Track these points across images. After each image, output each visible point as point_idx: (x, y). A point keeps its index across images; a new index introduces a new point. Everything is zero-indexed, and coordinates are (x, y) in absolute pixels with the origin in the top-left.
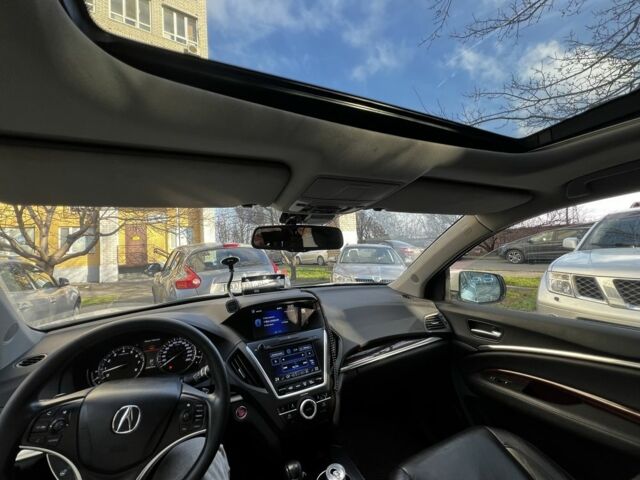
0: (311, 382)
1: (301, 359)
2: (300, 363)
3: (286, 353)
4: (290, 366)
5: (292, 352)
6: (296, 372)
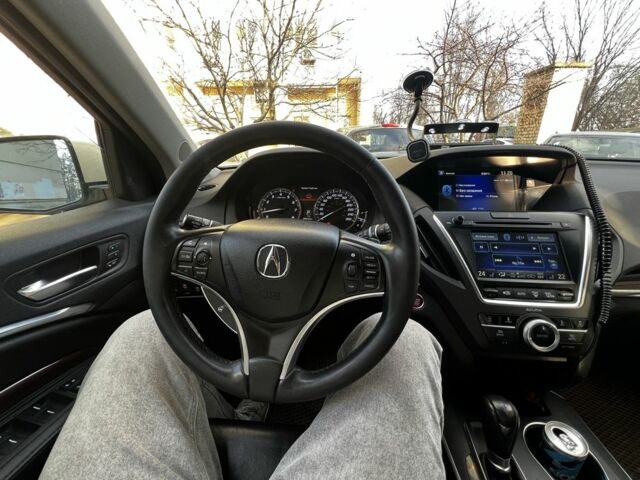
0: (549, 295)
2: (529, 261)
4: (507, 261)
5: (514, 239)
6: (518, 274)
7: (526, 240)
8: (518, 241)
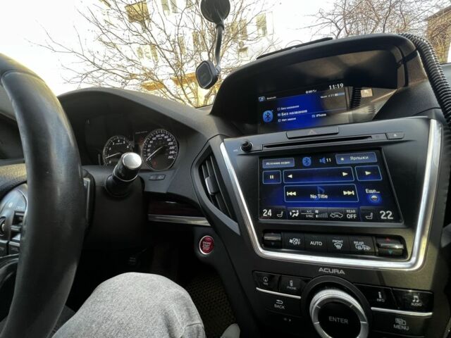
2: (335, 193)
3: (299, 164)
4: (304, 193)
7: (334, 163)
8: (322, 165)
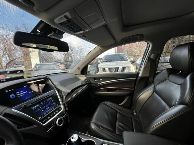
0: (57, 111)
1: (49, 104)
2: (49, 106)
3: (40, 104)
4: (45, 109)
5: (44, 103)
6: (49, 111)
7: (47, 101)
